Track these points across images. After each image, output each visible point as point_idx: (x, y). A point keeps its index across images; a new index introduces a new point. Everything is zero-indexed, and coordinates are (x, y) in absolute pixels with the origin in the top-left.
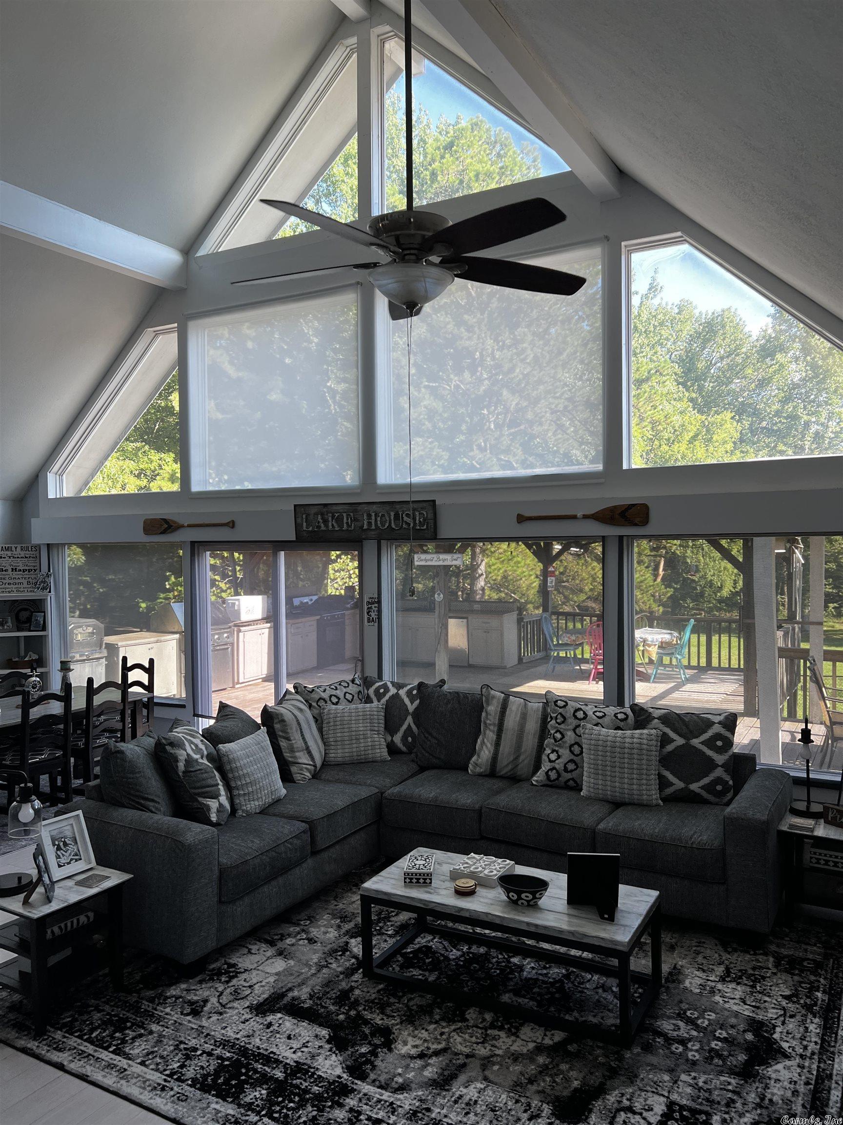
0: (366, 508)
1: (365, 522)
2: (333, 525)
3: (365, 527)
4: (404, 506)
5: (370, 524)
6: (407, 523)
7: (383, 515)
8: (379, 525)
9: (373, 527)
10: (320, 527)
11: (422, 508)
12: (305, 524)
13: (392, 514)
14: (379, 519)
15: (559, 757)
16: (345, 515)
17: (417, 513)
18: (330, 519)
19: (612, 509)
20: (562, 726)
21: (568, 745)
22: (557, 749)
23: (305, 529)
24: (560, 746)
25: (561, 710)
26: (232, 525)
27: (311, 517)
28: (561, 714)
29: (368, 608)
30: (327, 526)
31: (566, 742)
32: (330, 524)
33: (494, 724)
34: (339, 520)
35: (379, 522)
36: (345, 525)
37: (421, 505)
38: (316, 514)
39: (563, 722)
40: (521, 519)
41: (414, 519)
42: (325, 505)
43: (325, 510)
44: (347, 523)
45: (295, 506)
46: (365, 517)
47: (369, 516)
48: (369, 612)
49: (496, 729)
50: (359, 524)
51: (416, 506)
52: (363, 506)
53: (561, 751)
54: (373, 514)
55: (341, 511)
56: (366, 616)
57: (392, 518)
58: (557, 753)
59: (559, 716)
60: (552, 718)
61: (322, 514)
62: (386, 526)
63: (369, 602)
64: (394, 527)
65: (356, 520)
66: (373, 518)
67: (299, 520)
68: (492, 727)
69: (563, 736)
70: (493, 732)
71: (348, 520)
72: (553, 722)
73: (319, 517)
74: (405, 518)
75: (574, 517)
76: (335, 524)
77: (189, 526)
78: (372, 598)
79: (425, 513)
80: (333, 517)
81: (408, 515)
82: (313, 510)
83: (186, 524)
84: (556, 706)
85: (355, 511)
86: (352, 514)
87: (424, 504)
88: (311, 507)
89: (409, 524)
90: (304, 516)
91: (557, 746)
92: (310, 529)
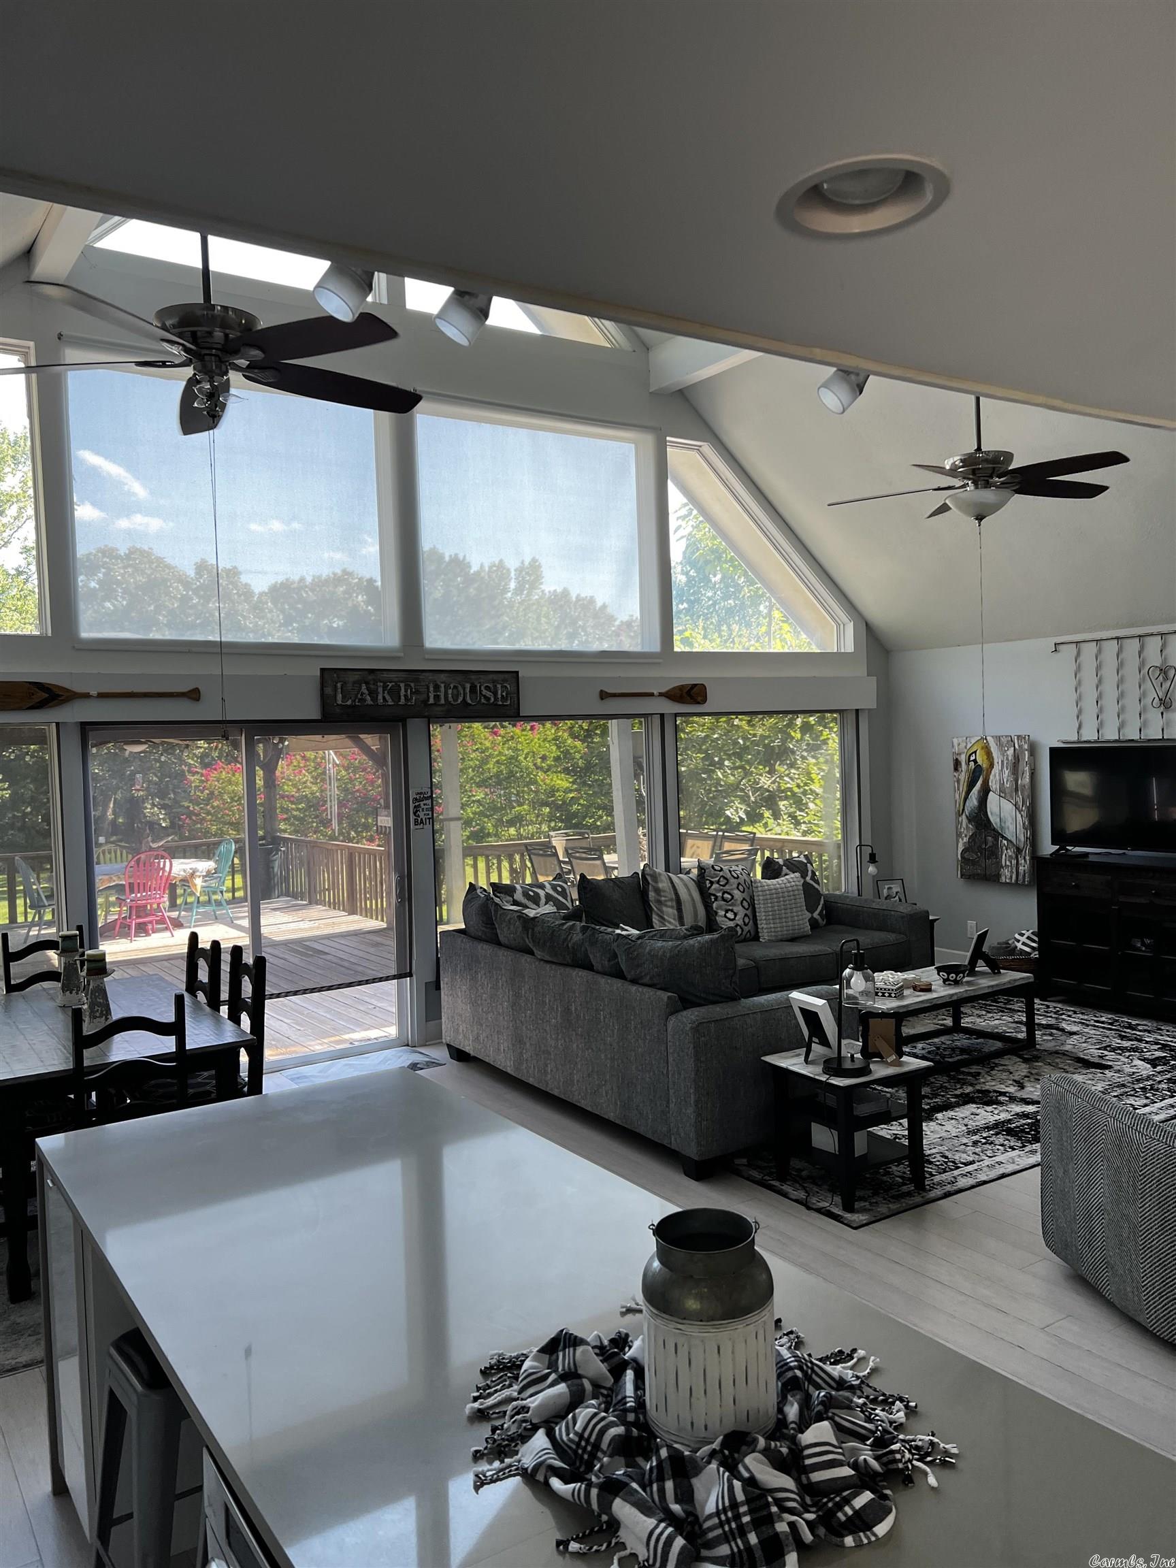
0: (430, 676)
1: (432, 696)
2: (384, 698)
3: (431, 701)
4: (482, 676)
5: (437, 697)
6: (485, 697)
7: (455, 687)
8: (450, 699)
9: (443, 701)
10: (365, 700)
11: (505, 681)
12: (339, 696)
13: (468, 686)
14: (450, 691)
15: (736, 915)
16: (402, 685)
17: (499, 686)
18: (380, 690)
19: (681, 688)
20: (727, 887)
21: (739, 902)
22: (731, 908)
23: (339, 702)
24: (732, 905)
25: (721, 873)
26: (194, 695)
27: (349, 686)
28: (722, 876)
29: (415, 807)
30: (374, 699)
31: (736, 900)
32: (380, 697)
33: (671, 900)
34: (394, 692)
35: (450, 696)
36: (403, 698)
37: (502, 676)
38: (358, 683)
39: (726, 884)
40: (604, 695)
41: (495, 694)
42: (372, 671)
43: (370, 677)
44: (406, 696)
45: (322, 670)
46: (431, 689)
47: (437, 688)
48: (417, 811)
49: (674, 904)
50: (424, 697)
51: (495, 677)
52: (427, 674)
53: (735, 909)
54: (443, 685)
55: (396, 680)
56: (412, 817)
57: (468, 690)
58: (732, 911)
59: (722, 879)
60: (712, 883)
61: (367, 683)
62: (459, 701)
63: (416, 799)
64: (469, 701)
65: (417, 692)
66: (443, 689)
67: (329, 690)
68: (669, 903)
69: (733, 897)
70: (672, 907)
71: (406, 691)
72: (715, 886)
73: (364, 687)
74: (484, 692)
75: (652, 695)
76: (388, 697)
77: (102, 696)
78: (421, 793)
79: (508, 686)
80: (385, 688)
81: (487, 688)
82: (352, 678)
83: (94, 693)
84: (715, 870)
85: (416, 681)
86: (412, 685)
87: (506, 676)
88: (349, 673)
89: (488, 699)
90: (339, 685)
91: (730, 905)
92: (349, 703)
